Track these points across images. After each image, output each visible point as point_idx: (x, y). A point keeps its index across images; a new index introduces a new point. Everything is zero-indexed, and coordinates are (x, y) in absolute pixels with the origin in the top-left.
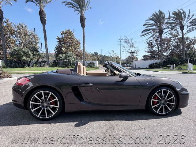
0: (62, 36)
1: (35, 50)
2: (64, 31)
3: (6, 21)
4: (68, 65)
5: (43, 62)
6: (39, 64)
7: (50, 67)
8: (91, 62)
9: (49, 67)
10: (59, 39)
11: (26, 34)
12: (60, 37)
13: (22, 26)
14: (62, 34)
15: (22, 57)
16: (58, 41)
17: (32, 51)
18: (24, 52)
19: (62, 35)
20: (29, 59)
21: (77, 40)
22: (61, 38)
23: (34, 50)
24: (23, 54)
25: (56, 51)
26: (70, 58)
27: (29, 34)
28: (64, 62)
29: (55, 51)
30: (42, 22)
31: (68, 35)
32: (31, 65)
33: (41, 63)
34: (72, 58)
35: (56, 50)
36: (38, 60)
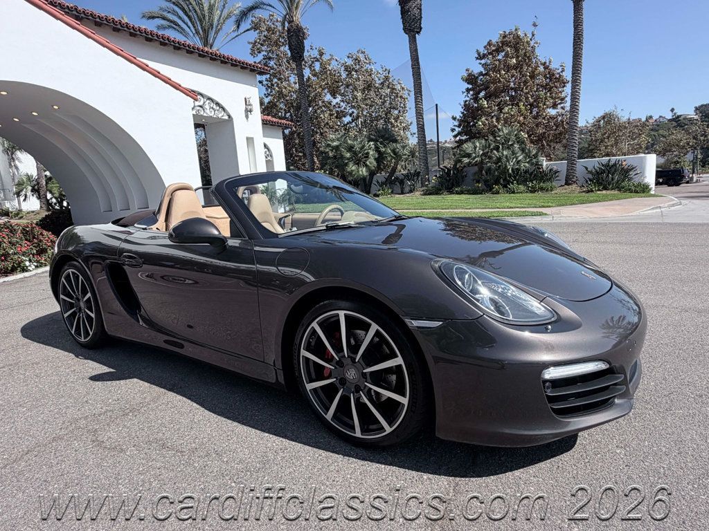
0: (484, 65)
1: (385, 136)
2: (496, 39)
3: (318, 57)
4: (497, 182)
5: (409, 176)
6: (397, 183)
7: (428, 193)
8: (607, 165)
9: (425, 194)
10: (471, 79)
11: (369, 86)
12: (477, 68)
13: (357, 61)
14: (484, 56)
15: (346, 164)
16: (468, 90)
17: (376, 141)
18: (350, 148)
19: (483, 61)
20: (363, 171)
21: (546, 68)
22: (481, 74)
23: (382, 137)
24: (348, 155)
25: (458, 129)
26: (505, 153)
27: (378, 83)
28: (481, 169)
29: (453, 130)
30: (406, 30)
31: (507, 55)
32: (374, 188)
33: (402, 182)
34: (514, 153)
35: (459, 126)
36: (394, 170)
